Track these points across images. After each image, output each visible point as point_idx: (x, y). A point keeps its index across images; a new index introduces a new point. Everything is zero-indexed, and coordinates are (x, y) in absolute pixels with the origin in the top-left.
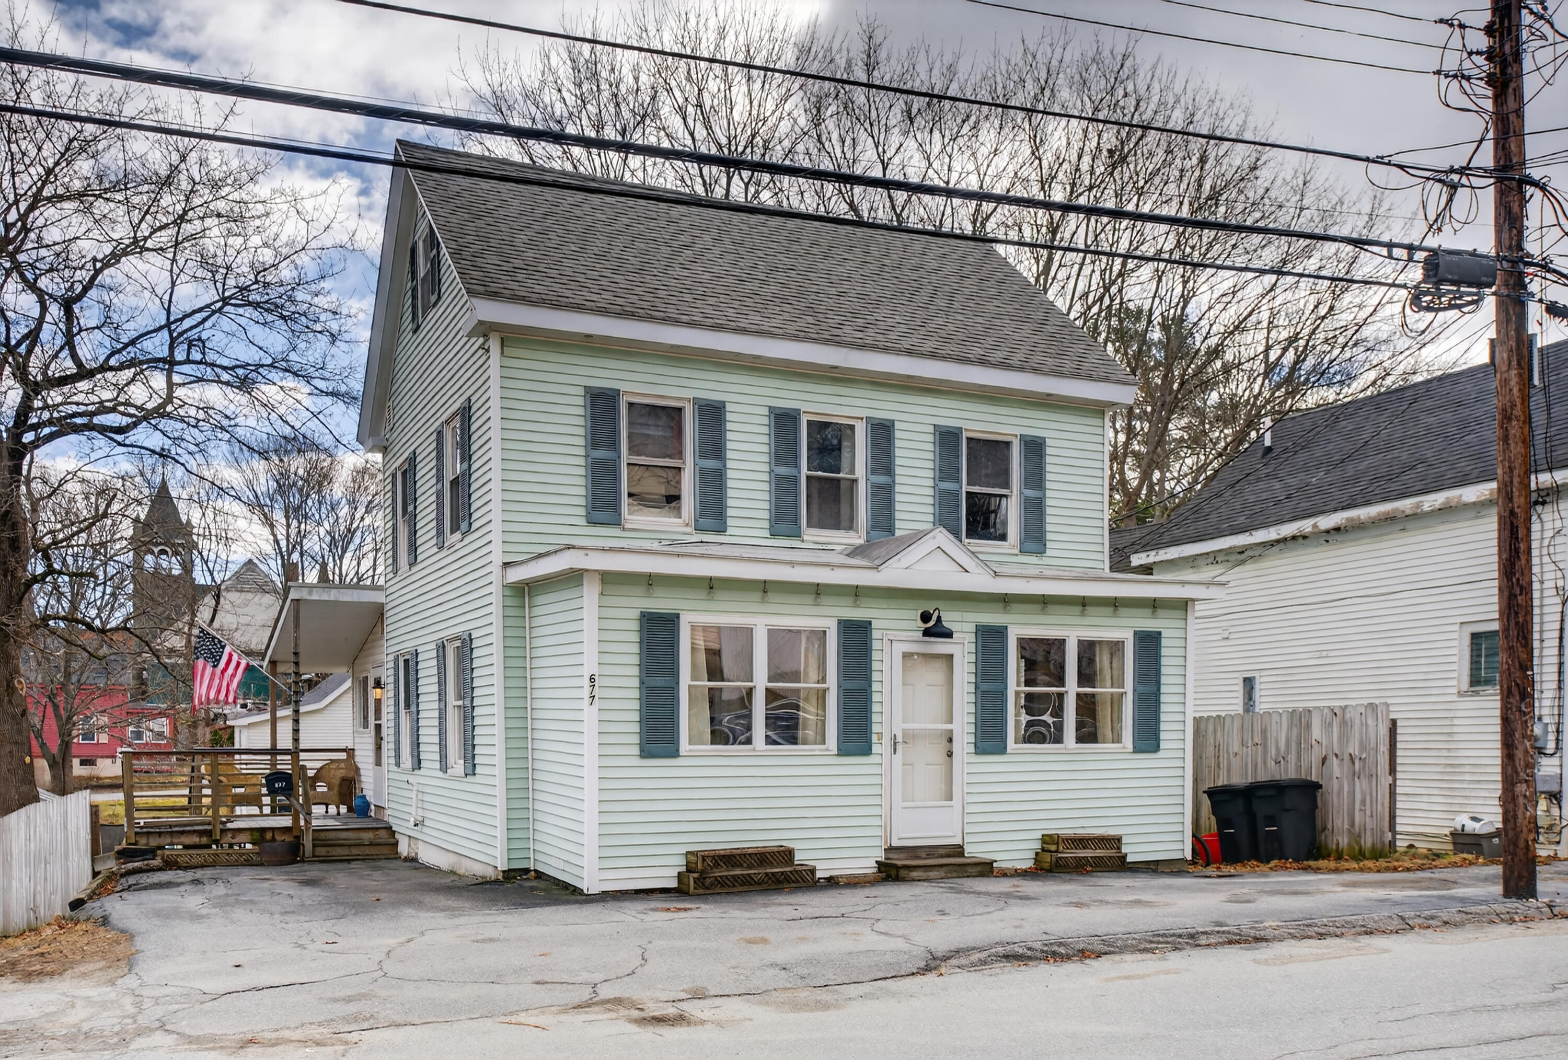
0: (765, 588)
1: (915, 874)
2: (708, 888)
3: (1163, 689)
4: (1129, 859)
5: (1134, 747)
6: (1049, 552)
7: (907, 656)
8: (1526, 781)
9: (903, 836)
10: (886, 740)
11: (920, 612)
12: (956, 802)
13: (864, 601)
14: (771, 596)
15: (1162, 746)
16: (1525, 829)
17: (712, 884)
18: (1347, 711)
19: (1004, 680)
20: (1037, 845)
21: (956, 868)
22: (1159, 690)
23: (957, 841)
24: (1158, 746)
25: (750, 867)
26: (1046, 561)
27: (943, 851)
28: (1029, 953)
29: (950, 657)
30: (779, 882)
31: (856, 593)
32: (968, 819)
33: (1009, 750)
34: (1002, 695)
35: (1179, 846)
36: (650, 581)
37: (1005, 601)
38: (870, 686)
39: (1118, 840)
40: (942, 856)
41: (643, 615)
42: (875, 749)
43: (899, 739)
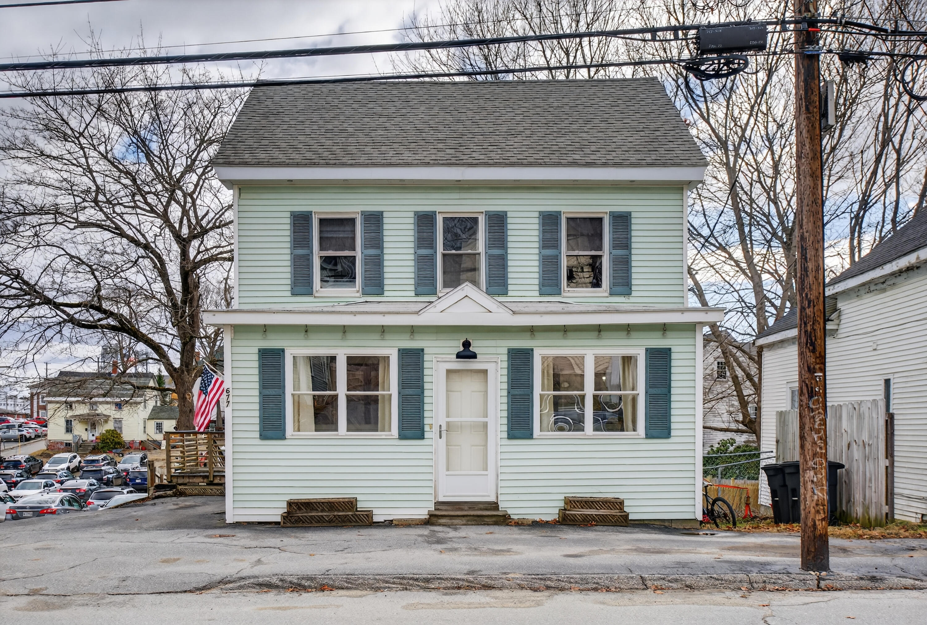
0: (345, 330)
1: (443, 521)
2: (293, 523)
3: (673, 391)
4: (631, 517)
5: (646, 435)
6: (634, 294)
7: (449, 372)
8: (813, 468)
9: (447, 494)
10: (436, 429)
11: (462, 341)
12: (491, 471)
13: (417, 336)
14: (348, 335)
15: (672, 434)
16: (813, 510)
17: (296, 521)
18: (863, 404)
19: (530, 387)
20: (562, 504)
21: (476, 518)
22: (670, 392)
23: (492, 499)
24: (669, 433)
25: (322, 511)
26: (632, 300)
27: (481, 506)
28: (280, 584)
29: (485, 372)
30: (344, 522)
31: (413, 330)
32: (501, 484)
33: (535, 436)
34: (528, 399)
35: (691, 509)
36: (265, 329)
37: (532, 330)
38: (423, 393)
39: (622, 503)
40: (481, 509)
41: (260, 350)
42: (427, 435)
43: (444, 428)
